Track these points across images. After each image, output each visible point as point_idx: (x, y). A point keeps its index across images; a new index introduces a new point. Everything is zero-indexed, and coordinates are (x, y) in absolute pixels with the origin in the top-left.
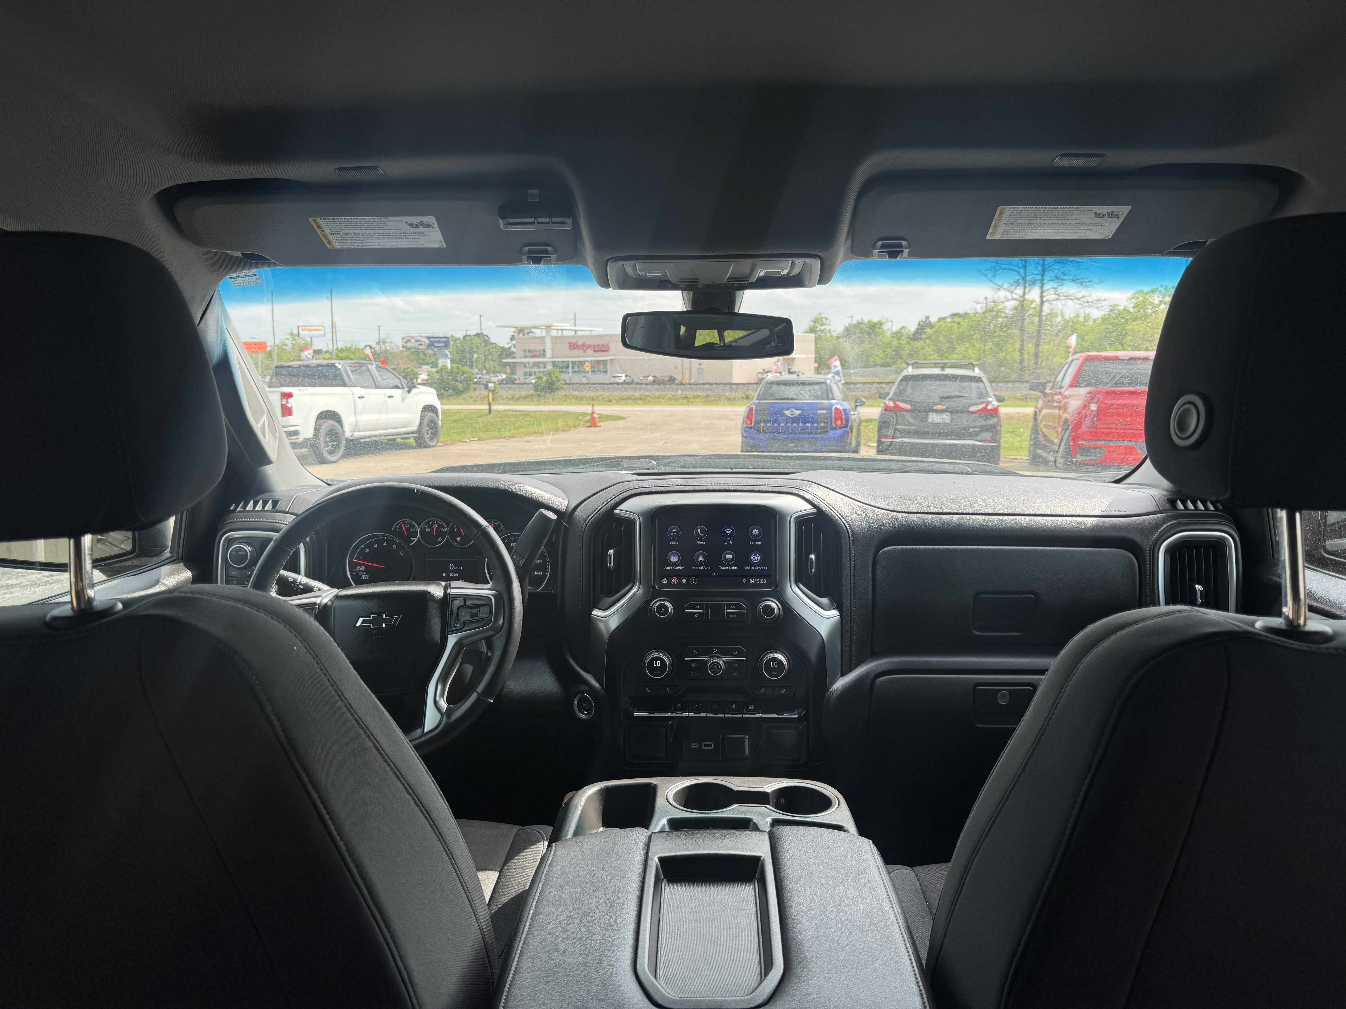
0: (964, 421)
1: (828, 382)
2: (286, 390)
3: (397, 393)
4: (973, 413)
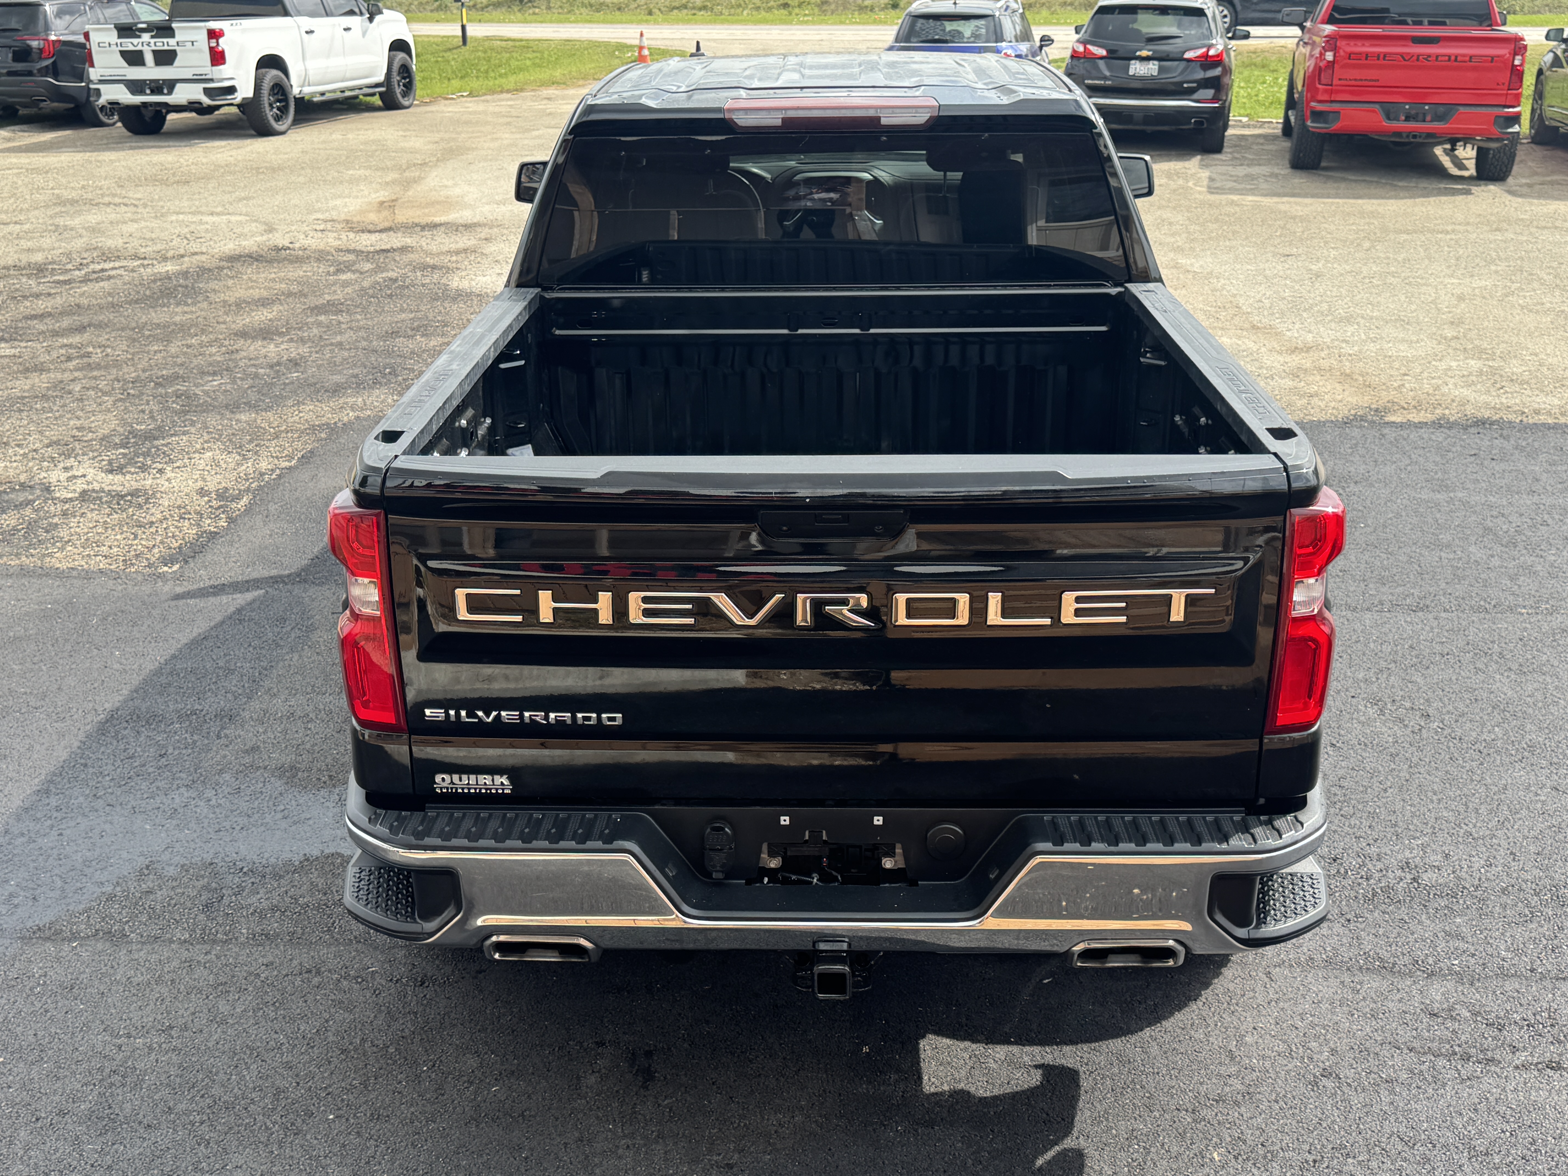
0: (1176, 73)
1: (997, 14)
2: (215, 25)
3: (355, 22)
4: (1189, 60)
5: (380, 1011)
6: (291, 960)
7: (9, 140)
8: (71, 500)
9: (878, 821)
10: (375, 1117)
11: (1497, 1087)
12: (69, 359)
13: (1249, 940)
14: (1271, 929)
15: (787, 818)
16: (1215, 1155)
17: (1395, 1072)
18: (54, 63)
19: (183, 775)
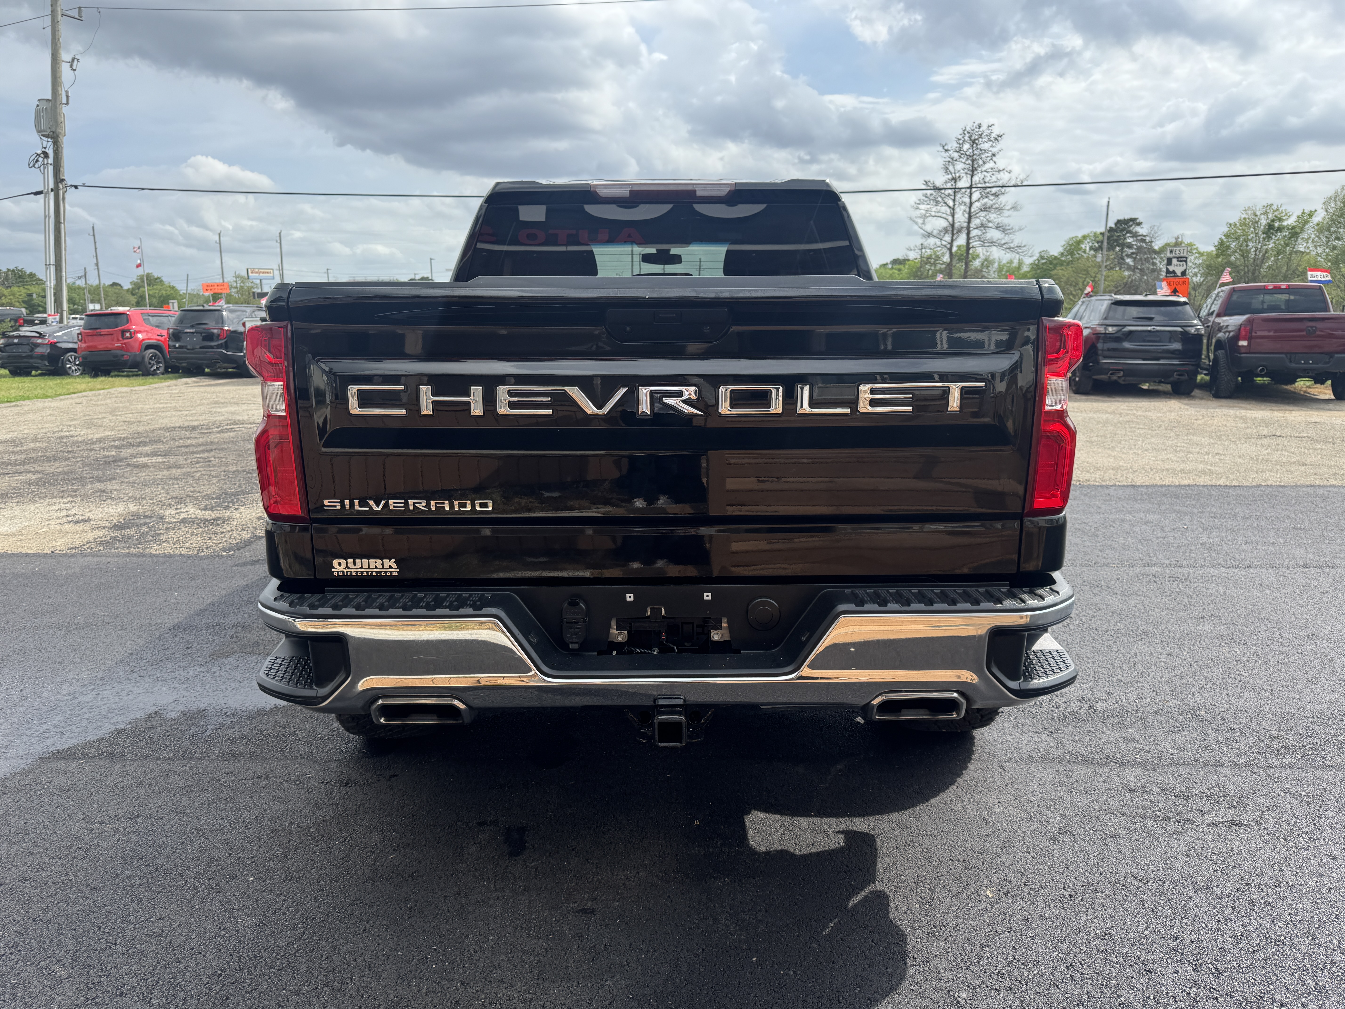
5: (309, 803)
6: (247, 770)
7: (197, 382)
8: (175, 522)
9: (708, 596)
10: (289, 878)
11: (1198, 839)
12: (198, 463)
13: (1020, 691)
14: (1037, 683)
15: (632, 595)
16: (988, 893)
17: (1115, 829)
18: (226, 342)
19: (200, 659)
